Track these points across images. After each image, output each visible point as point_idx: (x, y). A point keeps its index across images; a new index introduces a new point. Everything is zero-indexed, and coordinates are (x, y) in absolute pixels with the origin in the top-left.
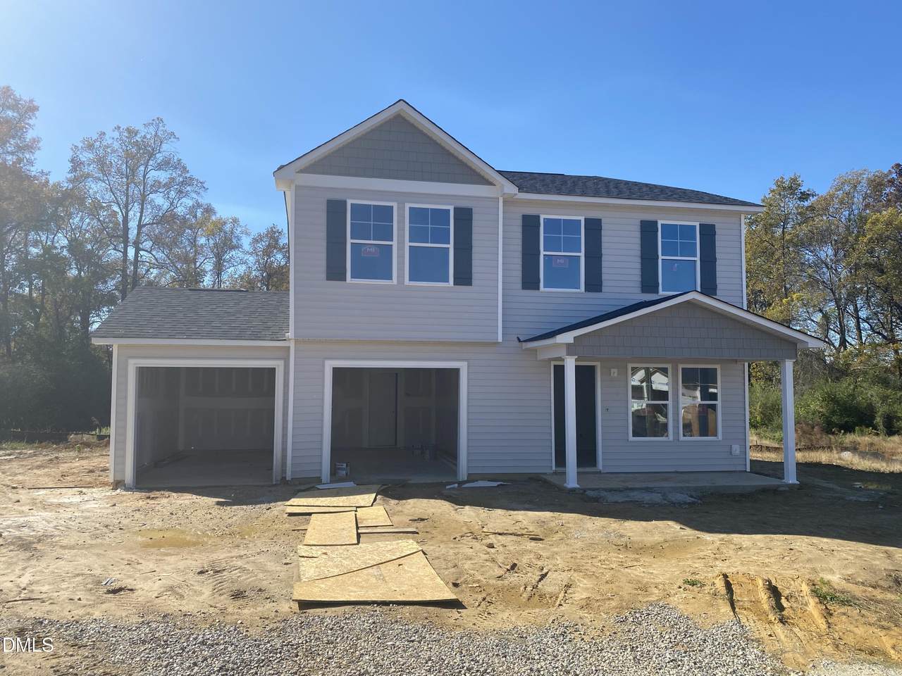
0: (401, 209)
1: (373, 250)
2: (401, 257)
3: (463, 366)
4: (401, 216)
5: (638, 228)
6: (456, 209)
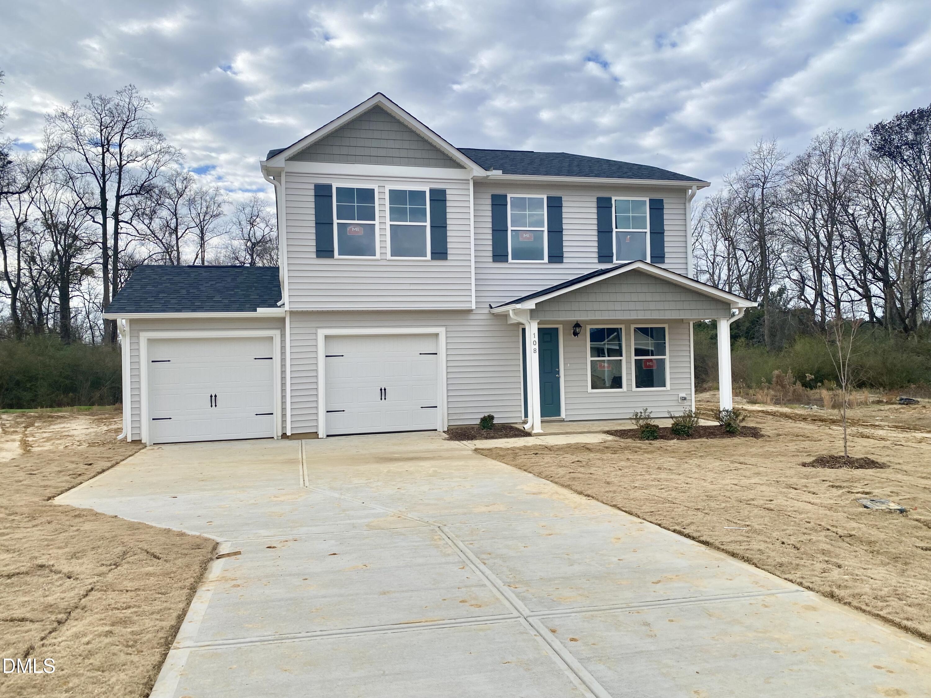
0: (382, 191)
2: (383, 234)
3: (441, 331)
4: (382, 198)
5: (595, 204)
6: (431, 191)
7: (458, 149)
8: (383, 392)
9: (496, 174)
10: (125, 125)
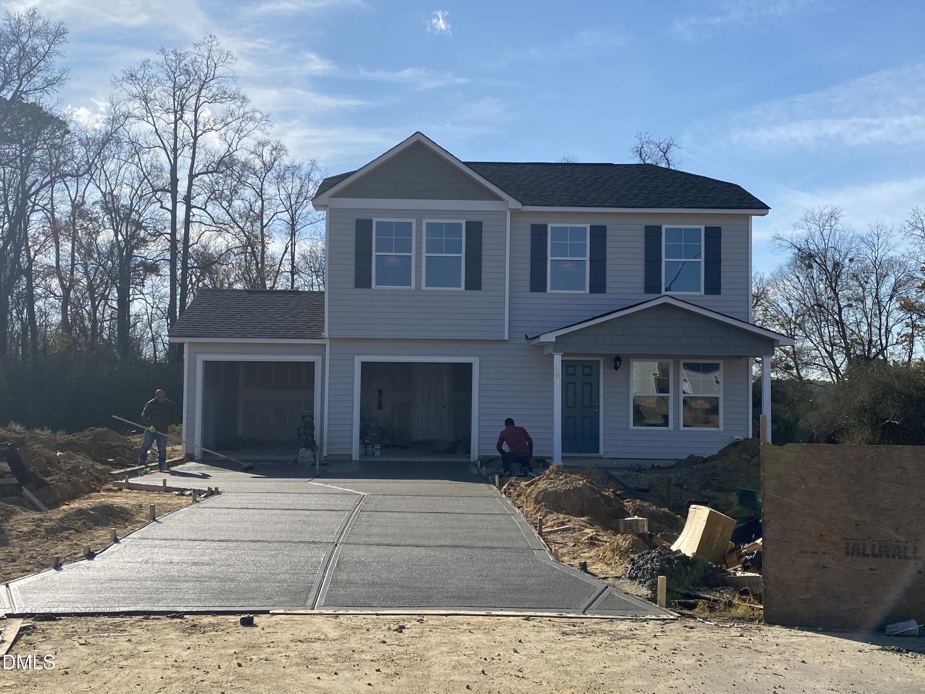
0: (419, 225)
1: (394, 260)
2: (419, 266)
3: (475, 361)
4: (419, 231)
5: (643, 233)
6: (467, 223)
10: (203, 85)
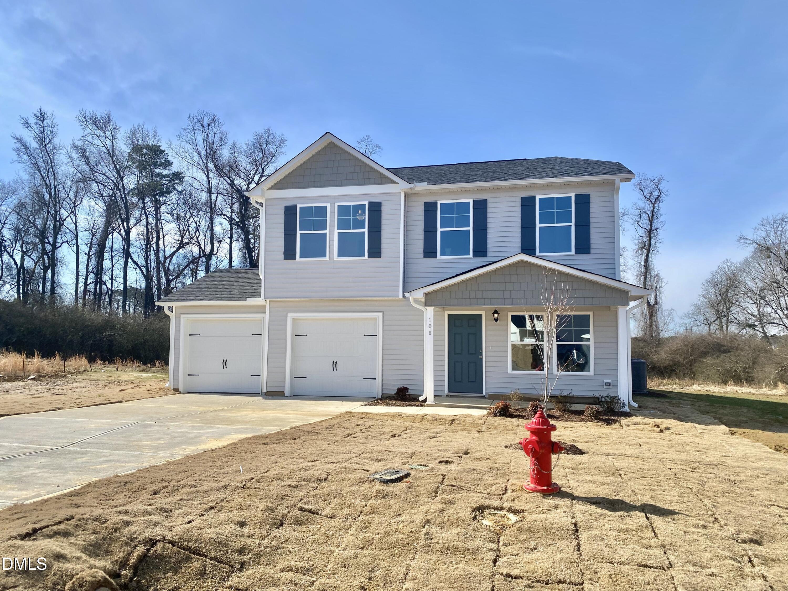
0: (332, 207)
1: (313, 237)
2: (332, 240)
3: (379, 316)
4: (332, 212)
5: (519, 204)
6: (370, 204)
7: (387, 169)
8: (335, 364)
9: (422, 186)
